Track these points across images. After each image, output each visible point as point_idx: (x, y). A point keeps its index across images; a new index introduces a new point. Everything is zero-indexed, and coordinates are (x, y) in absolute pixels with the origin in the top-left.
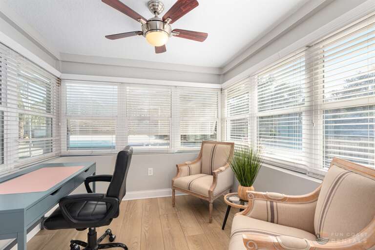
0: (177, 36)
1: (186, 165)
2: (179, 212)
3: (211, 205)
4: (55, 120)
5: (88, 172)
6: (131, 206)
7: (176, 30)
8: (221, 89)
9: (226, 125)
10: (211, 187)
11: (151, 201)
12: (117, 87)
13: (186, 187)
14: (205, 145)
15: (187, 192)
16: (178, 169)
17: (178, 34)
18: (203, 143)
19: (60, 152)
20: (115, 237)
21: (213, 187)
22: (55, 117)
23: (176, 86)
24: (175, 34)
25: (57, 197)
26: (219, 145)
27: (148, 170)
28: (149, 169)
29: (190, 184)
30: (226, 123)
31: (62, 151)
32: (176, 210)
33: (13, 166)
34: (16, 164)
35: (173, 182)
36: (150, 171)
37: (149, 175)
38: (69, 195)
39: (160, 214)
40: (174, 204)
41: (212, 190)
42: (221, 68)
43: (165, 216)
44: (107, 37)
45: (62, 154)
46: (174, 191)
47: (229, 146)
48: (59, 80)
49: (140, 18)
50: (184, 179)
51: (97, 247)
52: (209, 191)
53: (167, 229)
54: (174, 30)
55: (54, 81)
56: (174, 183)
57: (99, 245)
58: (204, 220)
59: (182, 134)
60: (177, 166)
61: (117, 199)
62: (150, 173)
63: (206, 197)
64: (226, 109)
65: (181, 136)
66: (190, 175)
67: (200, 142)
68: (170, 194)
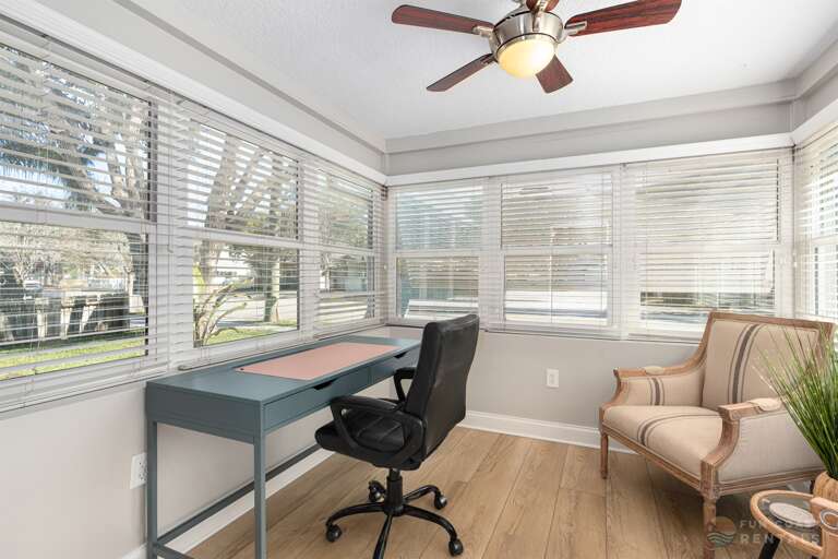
0: (580, 33)
1: (646, 374)
2: (616, 496)
3: (709, 508)
4: (379, 260)
5: (401, 359)
6: (501, 449)
7: (575, 20)
8: (793, 149)
9: (812, 263)
10: (713, 453)
11: (551, 446)
12: (481, 188)
13: (635, 435)
14: (718, 323)
15: (637, 448)
16: (619, 383)
17: (583, 28)
18: (713, 317)
19: (387, 319)
20: (445, 503)
21: (720, 455)
22: (379, 255)
23: (624, 164)
24: (576, 30)
25: (326, 393)
26: (765, 329)
27: (545, 373)
28: (550, 371)
29: (646, 428)
30: (812, 255)
31: (390, 316)
32: (609, 488)
33: (311, 334)
34: (316, 332)
35: (602, 412)
36: (552, 376)
37: (549, 384)
38: (357, 395)
39: (562, 486)
40: (606, 471)
41: (711, 463)
42: (791, 80)
43: (573, 493)
44: (432, 88)
45: (389, 322)
46: (605, 438)
47: (812, 334)
48: (385, 189)
49: (476, 26)
50: (633, 414)
51: (401, 508)
52: (703, 464)
53: (564, 528)
54: (569, 22)
55: (377, 193)
56: (605, 416)
57: (405, 506)
58: (688, 547)
59: (644, 290)
60: (616, 373)
61: (421, 423)
62: (552, 382)
63: (692, 479)
64: (814, 208)
65: (643, 294)
66: (657, 404)
67: (704, 315)
68: (594, 443)
